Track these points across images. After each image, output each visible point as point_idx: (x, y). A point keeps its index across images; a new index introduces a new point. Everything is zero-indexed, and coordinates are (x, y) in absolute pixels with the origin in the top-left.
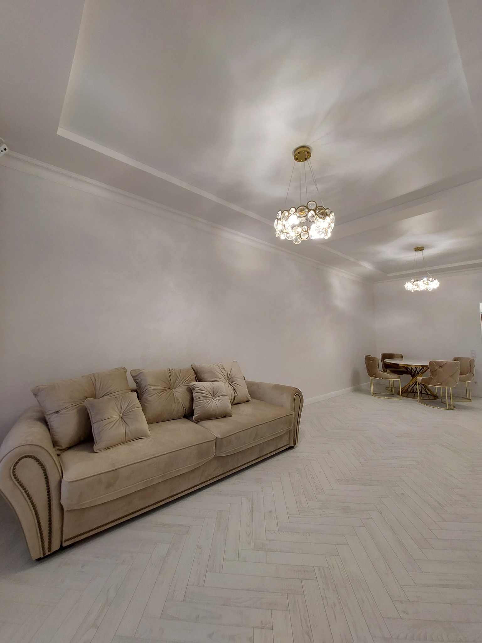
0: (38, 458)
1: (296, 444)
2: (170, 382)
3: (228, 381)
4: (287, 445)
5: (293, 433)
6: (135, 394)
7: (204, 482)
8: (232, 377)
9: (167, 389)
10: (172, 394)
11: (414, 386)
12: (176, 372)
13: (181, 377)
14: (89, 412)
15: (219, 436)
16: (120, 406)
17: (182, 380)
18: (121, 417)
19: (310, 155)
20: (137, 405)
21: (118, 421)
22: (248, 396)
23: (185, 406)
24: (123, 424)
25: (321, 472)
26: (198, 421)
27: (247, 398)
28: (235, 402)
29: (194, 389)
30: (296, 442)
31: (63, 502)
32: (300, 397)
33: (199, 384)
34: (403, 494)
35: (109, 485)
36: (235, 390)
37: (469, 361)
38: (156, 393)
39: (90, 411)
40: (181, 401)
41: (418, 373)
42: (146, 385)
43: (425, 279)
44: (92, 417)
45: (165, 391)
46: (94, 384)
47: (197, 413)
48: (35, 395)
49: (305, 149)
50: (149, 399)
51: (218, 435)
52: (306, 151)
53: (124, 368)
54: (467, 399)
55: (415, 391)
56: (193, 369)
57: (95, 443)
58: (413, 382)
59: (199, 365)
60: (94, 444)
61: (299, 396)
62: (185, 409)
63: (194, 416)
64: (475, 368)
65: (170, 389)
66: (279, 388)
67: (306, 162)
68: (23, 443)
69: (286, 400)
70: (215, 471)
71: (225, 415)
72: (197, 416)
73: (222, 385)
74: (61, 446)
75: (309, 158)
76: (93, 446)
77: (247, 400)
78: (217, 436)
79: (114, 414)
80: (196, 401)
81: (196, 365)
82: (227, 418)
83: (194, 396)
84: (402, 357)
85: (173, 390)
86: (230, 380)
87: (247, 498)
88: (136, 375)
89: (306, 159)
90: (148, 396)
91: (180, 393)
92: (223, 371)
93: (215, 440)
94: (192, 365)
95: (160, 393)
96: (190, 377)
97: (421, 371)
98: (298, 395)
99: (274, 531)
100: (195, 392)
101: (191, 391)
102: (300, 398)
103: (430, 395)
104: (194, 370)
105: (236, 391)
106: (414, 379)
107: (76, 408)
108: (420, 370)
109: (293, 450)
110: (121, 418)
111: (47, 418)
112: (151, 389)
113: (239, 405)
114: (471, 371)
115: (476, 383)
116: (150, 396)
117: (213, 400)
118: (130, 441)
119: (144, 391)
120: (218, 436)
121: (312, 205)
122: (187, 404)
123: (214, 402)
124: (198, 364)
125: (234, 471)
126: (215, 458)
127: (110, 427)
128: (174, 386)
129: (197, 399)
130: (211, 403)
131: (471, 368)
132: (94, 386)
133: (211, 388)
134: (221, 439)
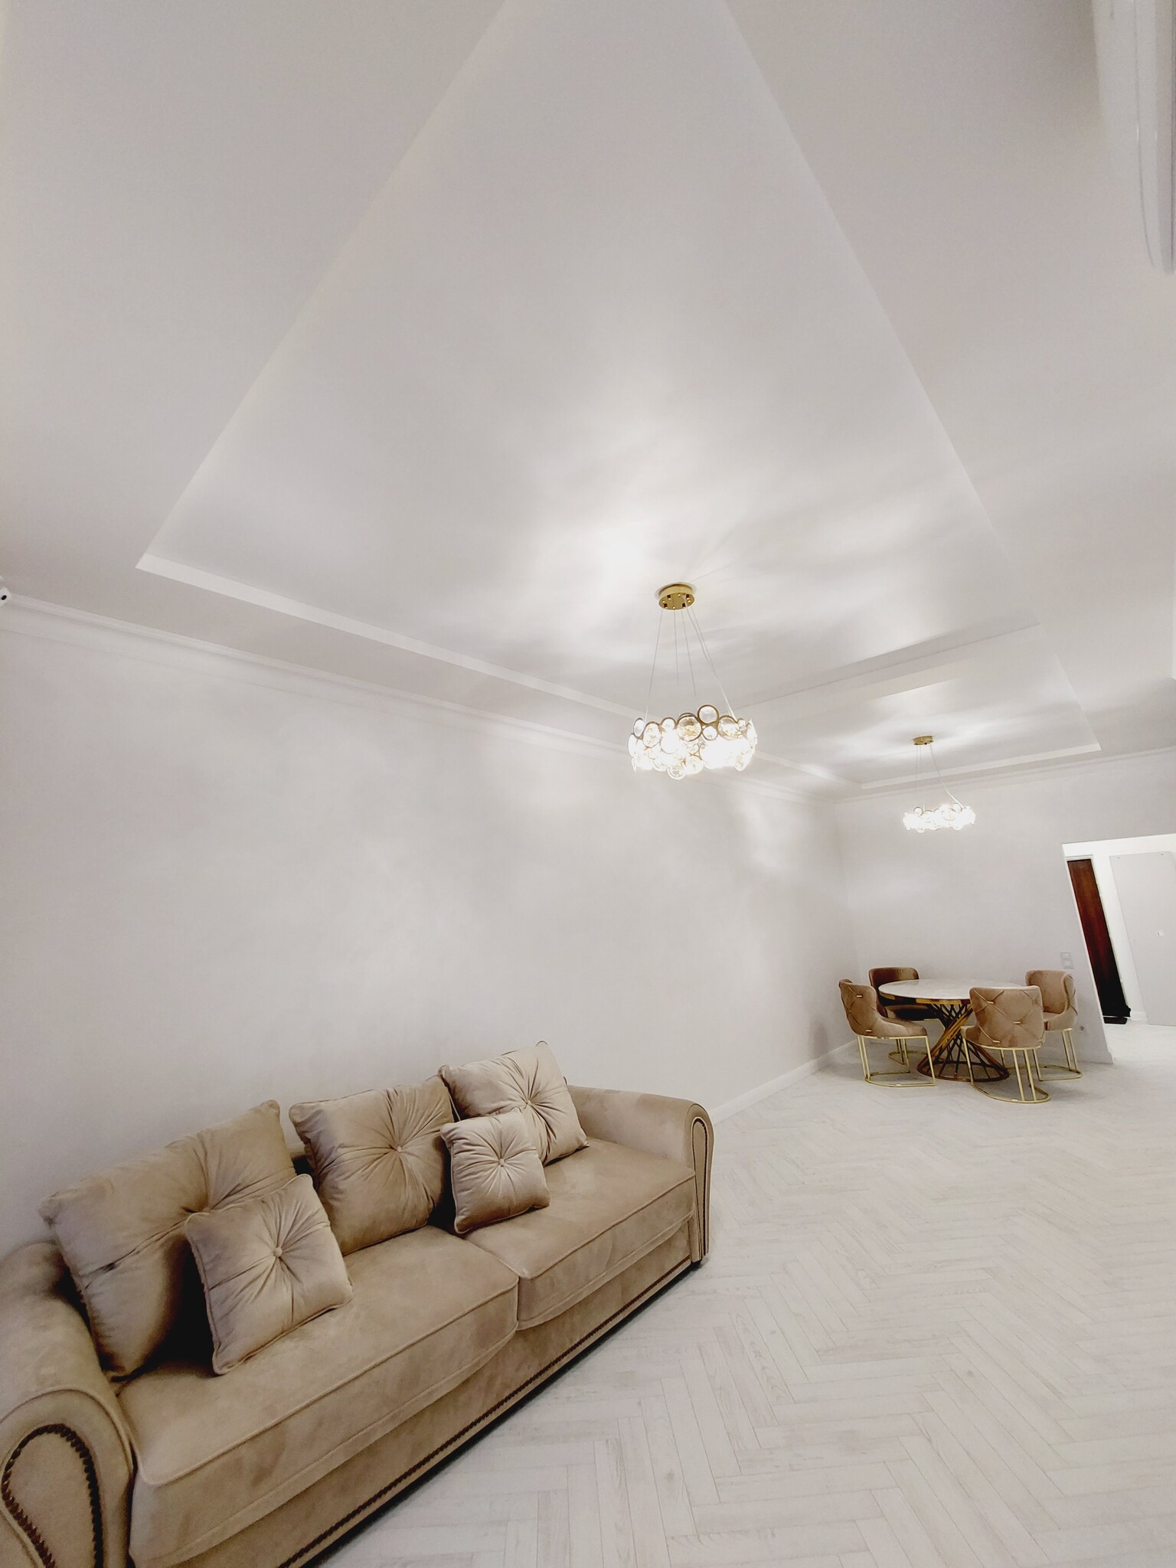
0: (73, 1429)
1: (705, 1254)
2: (391, 1128)
3: (529, 1102)
4: (684, 1261)
5: (696, 1225)
6: (307, 1180)
7: (494, 1409)
8: (540, 1090)
9: (387, 1150)
10: (398, 1162)
11: (952, 1049)
12: (405, 1102)
13: (417, 1110)
14: (196, 1255)
15: (526, 1274)
16: (276, 1223)
17: (421, 1118)
18: (280, 1258)
19: (693, 600)
20: (316, 1217)
21: (273, 1275)
22: (581, 1134)
23: (430, 1190)
24: (286, 1279)
25: (775, 1332)
26: (466, 1231)
27: (578, 1141)
28: (550, 1158)
29: (452, 1142)
30: (704, 1250)
31: (135, 1551)
32: (704, 1125)
33: (465, 1127)
34: (970, 1373)
35: (261, 1475)
36: (548, 1125)
37: (1062, 980)
38: (360, 1169)
39: (198, 1250)
40: (421, 1180)
41: (957, 1014)
42: (334, 1147)
43: (945, 807)
44: (204, 1271)
45: (379, 1158)
46: (203, 1165)
47: (465, 1207)
48: (50, 1221)
49: (682, 590)
50: (342, 1186)
51: (524, 1270)
52: (684, 594)
53: (273, 1105)
54: (1070, 1070)
55: (955, 1059)
56: (443, 1080)
57: (216, 1346)
58: (948, 1037)
59: (460, 1070)
60: (214, 1350)
61: (702, 1122)
62: (431, 1201)
63: (458, 1220)
64: (1076, 998)
65: (393, 1148)
66: (651, 1104)
67: (684, 609)
68: (34, 1390)
69: (674, 1137)
70: (519, 1371)
71: (534, 1205)
72: (464, 1220)
73: (521, 1121)
74: (122, 1368)
75: (690, 604)
76: (212, 1357)
77: (577, 1146)
78: (519, 1274)
79: (260, 1253)
80: (459, 1176)
81: (451, 1068)
82: (537, 1212)
83: (454, 1161)
84: (916, 977)
85: (399, 1149)
86: (536, 1098)
87: (607, 1441)
88: (304, 1119)
89: (684, 605)
90: (342, 1178)
91: (418, 1156)
92: (517, 1076)
93: (516, 1289)
94: (440, 1071)
95: (369, 1167)
96: (441, 1107)
97: (963, 1012)
98: (700, 1120)
99: (686, 1536)
100: (455, 1151)
101: (443, 1147)
102: (705, 1129)
103: (988, 1066)
104: (447, 1084)
105: (552, 1127)
106: (951, 1032)
107: (162, 1245)
108: (961, 1009)
109: (700, 1270)
110: (278, 1260)
111: (81, 1283)
112: (344, 1157)
113: (561, 1163)
114: (1069, 1005)
115: (1082, 1028)
116: (343, 1177)
117: (502, 1166)
118: (303, 1322)
119: (326, 1163)
120: (524, 1273)
121: (707, 714)
122: (436, 1186)
123: (503, 1172)
124: (455, 1068)
125: (565, 1361)
126: (521, 1334)
127: (256, 1293)
128: (400, 1139)
129: (461, 1171)
130: (495, 1180)
131: (1068, 999)
132: (204, 1171)
133: (493, 1132)
134: (532, 1280)
